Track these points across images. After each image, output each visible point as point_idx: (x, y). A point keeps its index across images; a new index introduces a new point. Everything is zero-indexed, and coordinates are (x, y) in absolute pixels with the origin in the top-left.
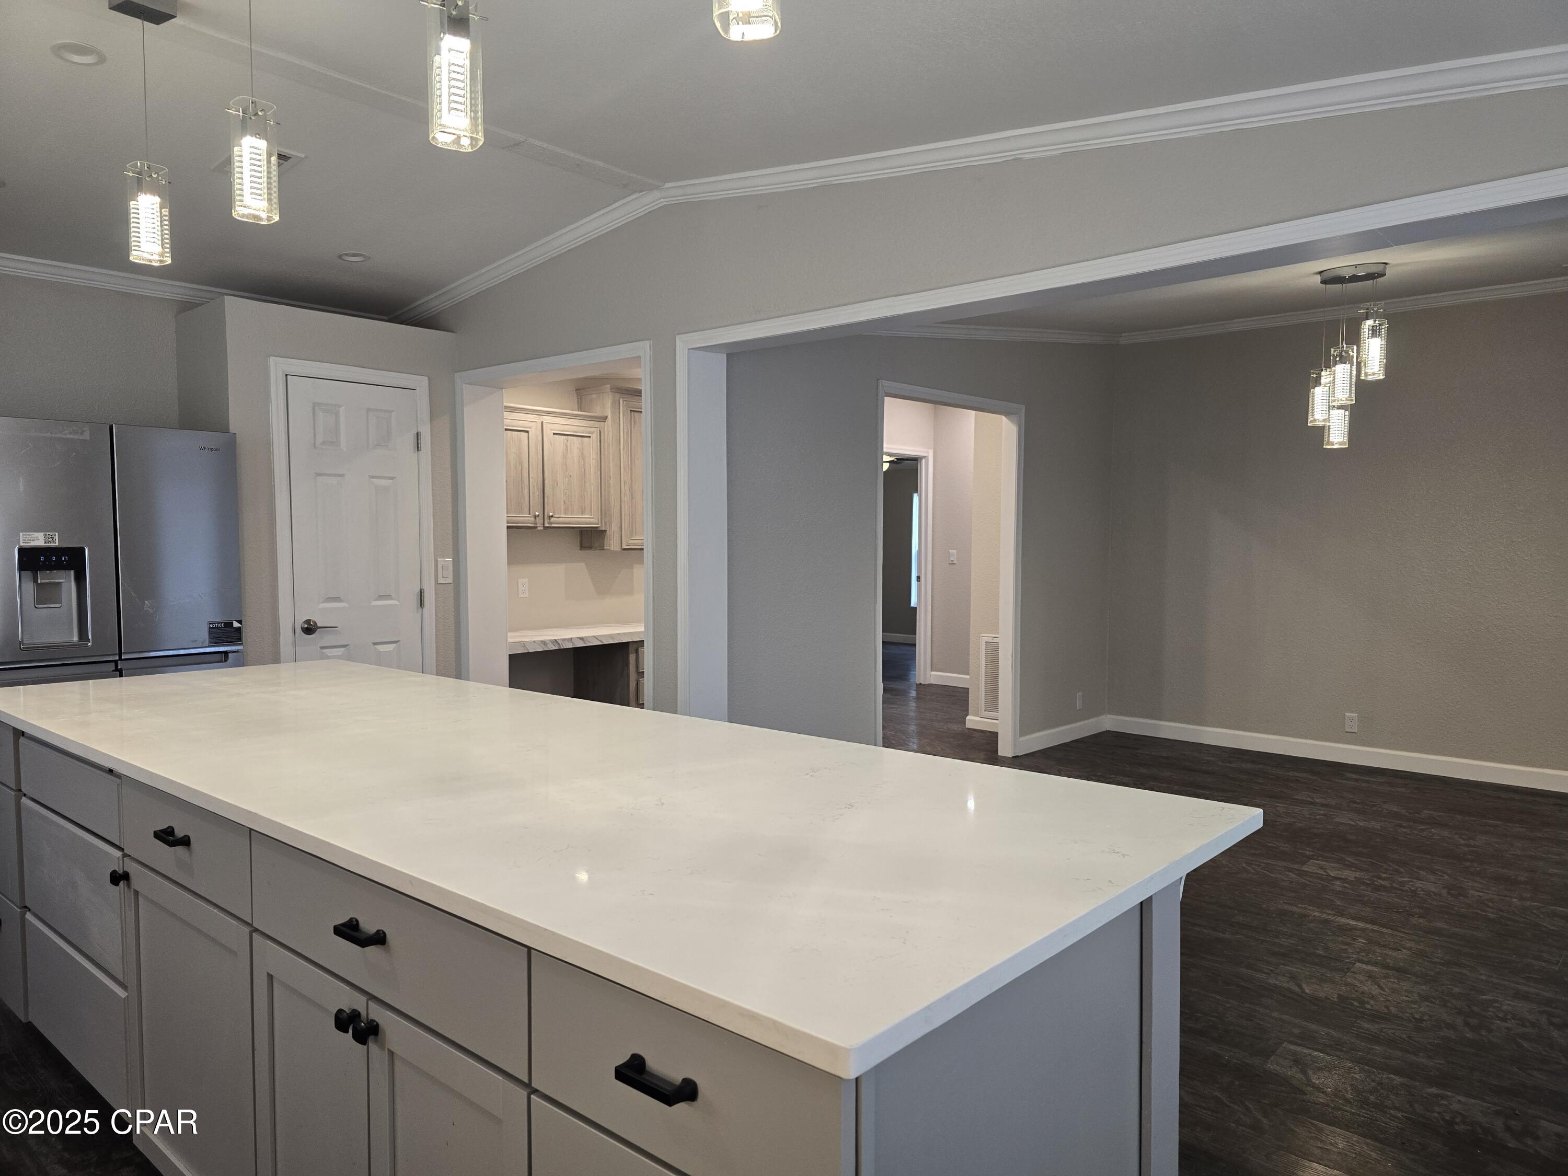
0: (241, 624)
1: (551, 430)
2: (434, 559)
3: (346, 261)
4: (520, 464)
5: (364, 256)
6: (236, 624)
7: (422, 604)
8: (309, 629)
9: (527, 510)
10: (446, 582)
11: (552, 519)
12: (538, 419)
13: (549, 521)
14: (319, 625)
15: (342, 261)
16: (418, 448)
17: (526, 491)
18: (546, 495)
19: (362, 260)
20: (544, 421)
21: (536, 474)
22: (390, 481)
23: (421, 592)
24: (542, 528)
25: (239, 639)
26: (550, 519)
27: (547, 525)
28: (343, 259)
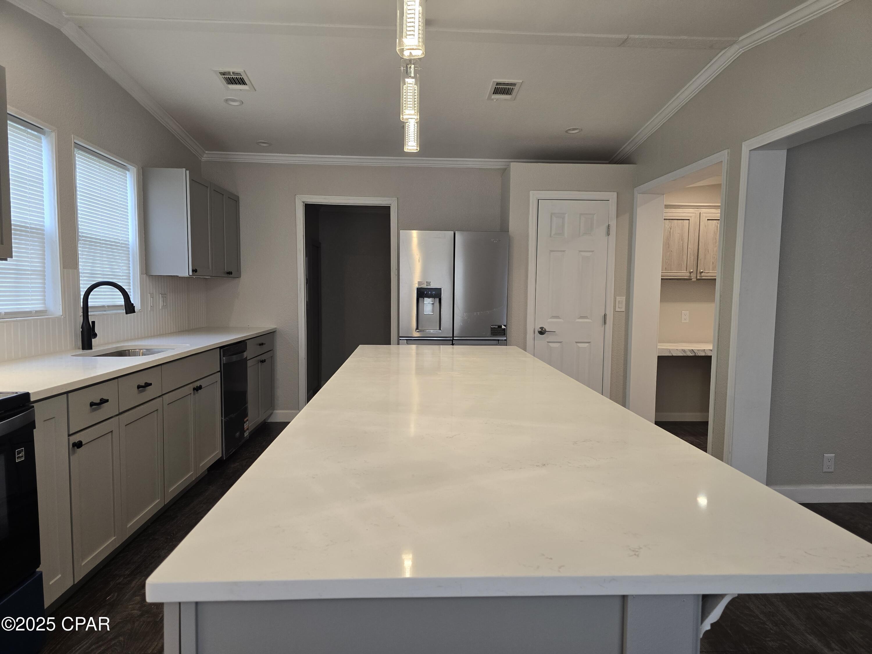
0: (505, 327)
1: (706, 217)
2: (614, 296)
3: (570, 133)
4: (682, 240)
5: (579, 129)
6: (503, 327)
7: (605, 323)
8: (542, 332)
9: (685, 269)
10: (621, 311)
11: (703, 274)
12: (697, 211)
13: (700, 275)
14: (547, 330)
15: (568, 134)
16: (608, 234)
17: (685, 257)
18: (699, 259)
19: (578, 131)
20: (701, 212)
21: (693, 247)
22: (591, 253)
23: (605, 315)
24: (696, 280)
25: (504, 334)
26: (701, 274)
27: (698, 278)
28: (568, 133)
